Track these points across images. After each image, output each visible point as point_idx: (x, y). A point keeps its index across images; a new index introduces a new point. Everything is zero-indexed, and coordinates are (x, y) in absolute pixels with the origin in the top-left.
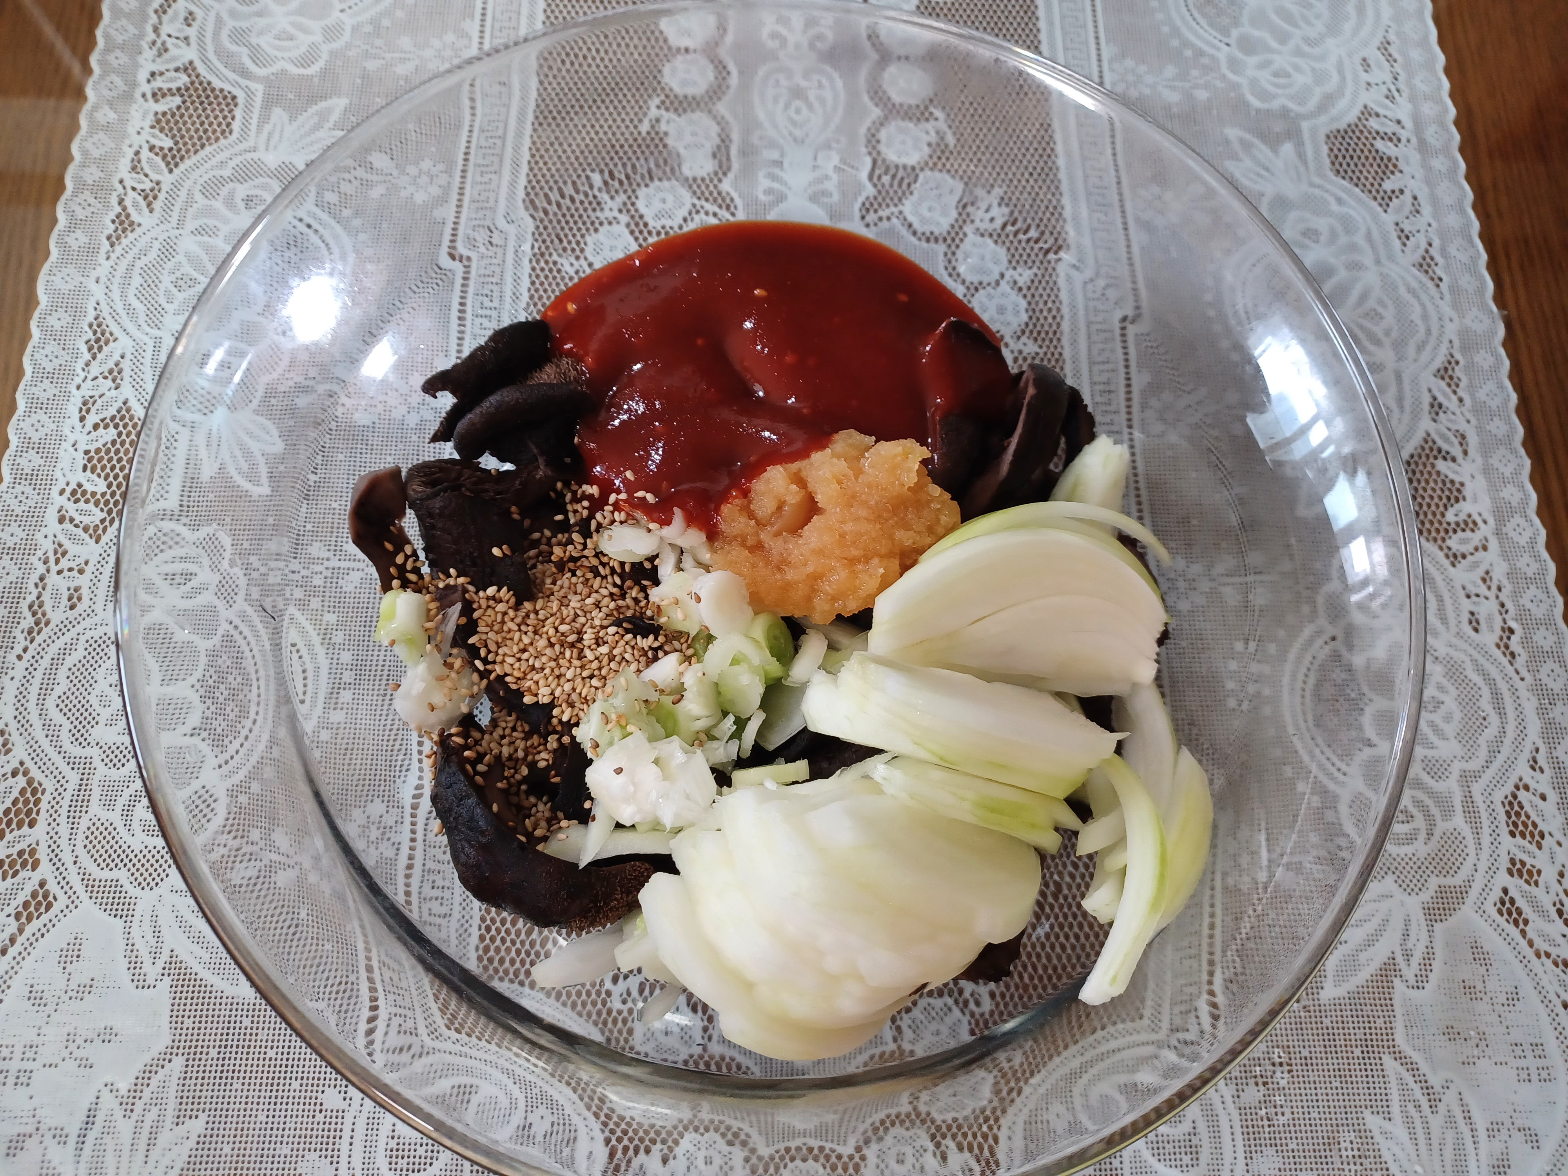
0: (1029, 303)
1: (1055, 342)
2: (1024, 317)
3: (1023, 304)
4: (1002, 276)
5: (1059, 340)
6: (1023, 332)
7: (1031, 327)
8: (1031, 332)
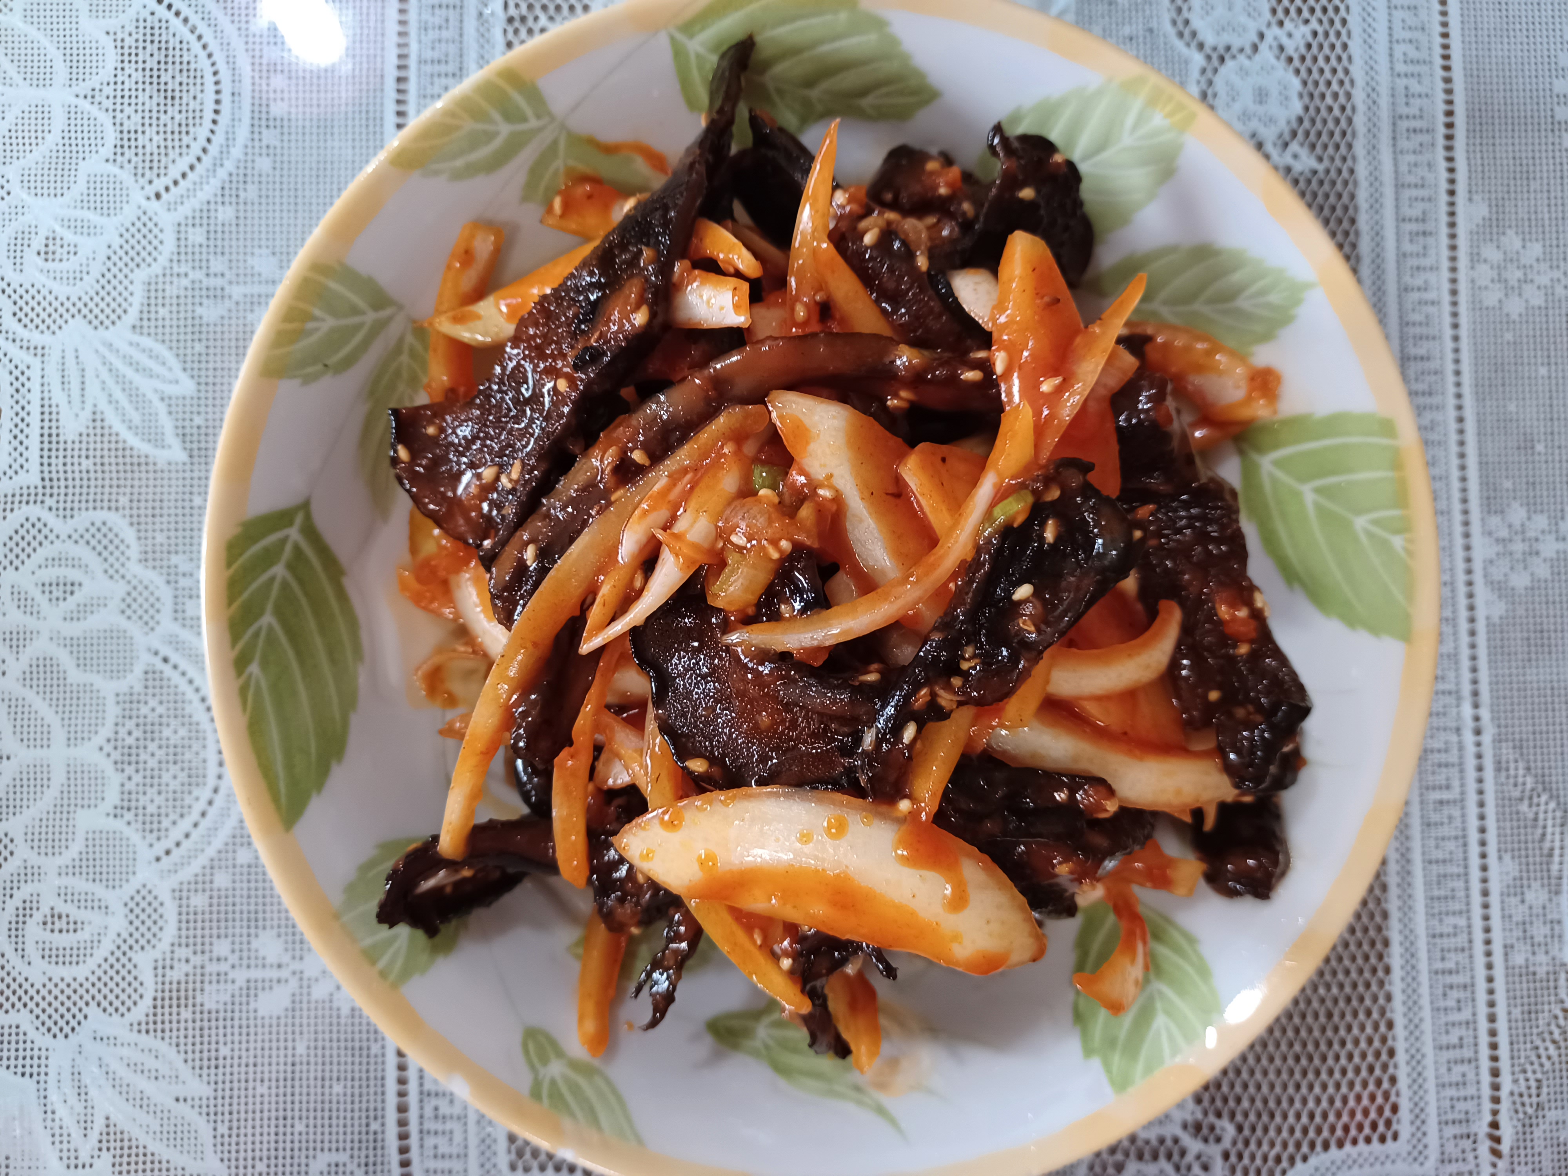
0: (1305, 83)
1: (1343, 150)
2: (1297, 107)
3: (1296, 83)
4: (1262, 36)
5: (1350, 146)
6: (1294, 134)
7: (1306, 124)
8: (1307, 134)
